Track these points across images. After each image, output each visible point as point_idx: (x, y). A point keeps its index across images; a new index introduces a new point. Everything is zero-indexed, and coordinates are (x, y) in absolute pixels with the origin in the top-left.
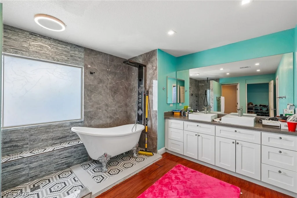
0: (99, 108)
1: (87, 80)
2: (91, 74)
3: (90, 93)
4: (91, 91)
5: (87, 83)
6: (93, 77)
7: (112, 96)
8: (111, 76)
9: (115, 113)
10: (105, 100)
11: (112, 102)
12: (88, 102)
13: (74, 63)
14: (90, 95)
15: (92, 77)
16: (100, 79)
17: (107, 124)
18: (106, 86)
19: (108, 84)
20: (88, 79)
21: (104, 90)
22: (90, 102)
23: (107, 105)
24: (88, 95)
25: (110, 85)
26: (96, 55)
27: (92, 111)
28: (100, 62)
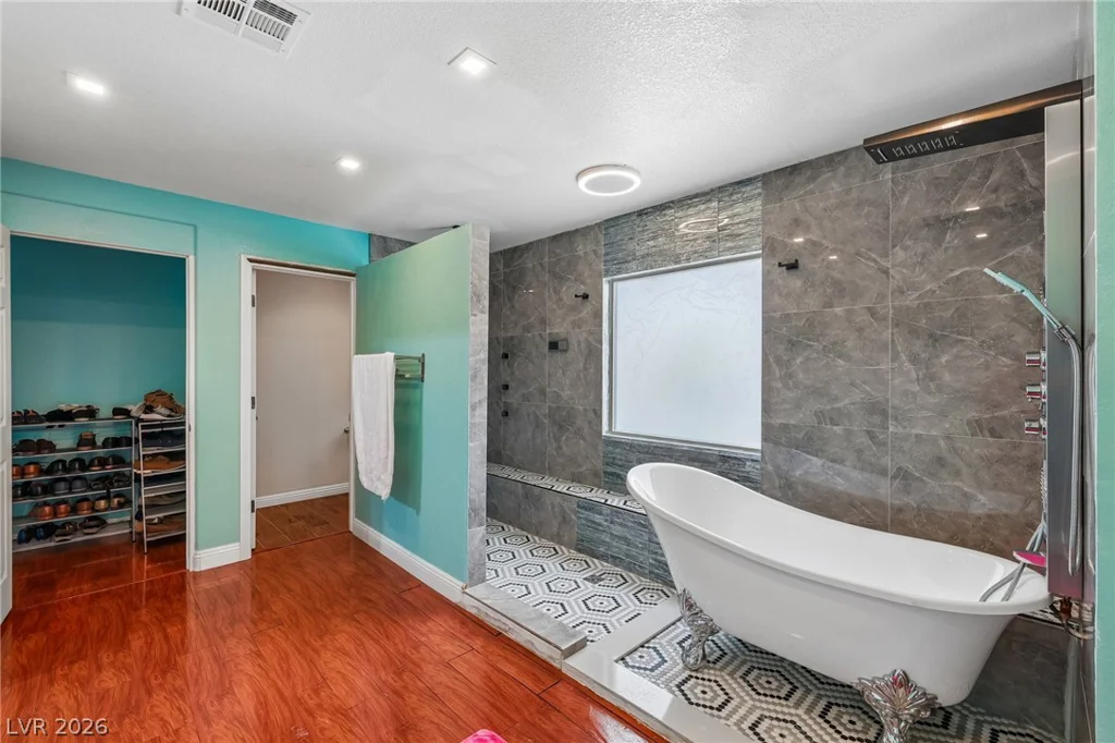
0: (831, 419)
1: (777, 300)
2: (793, 272)
3: (786, 349)
4: (790, 341)
5: (775, 312)
6: (799, 283)
7: (914, 360)
8: (905, 249)
9: (940, 462)
10: (864, 383)
11: (915, 395)
12: (778, 389)
13: (730, 249)
14: (785, 358)
15: (795, 282)
16: (836, 283)
17: (880, 505)
18: (869, 309)
19: (882, 297)
20: (780, 295)
21: (860, 330)
22: (789, 389)
23: (877, 410)
24: (778, 361)
25: (897, 303)
26: (813, 179)
27: (794, 426)
28: (833, 201)
